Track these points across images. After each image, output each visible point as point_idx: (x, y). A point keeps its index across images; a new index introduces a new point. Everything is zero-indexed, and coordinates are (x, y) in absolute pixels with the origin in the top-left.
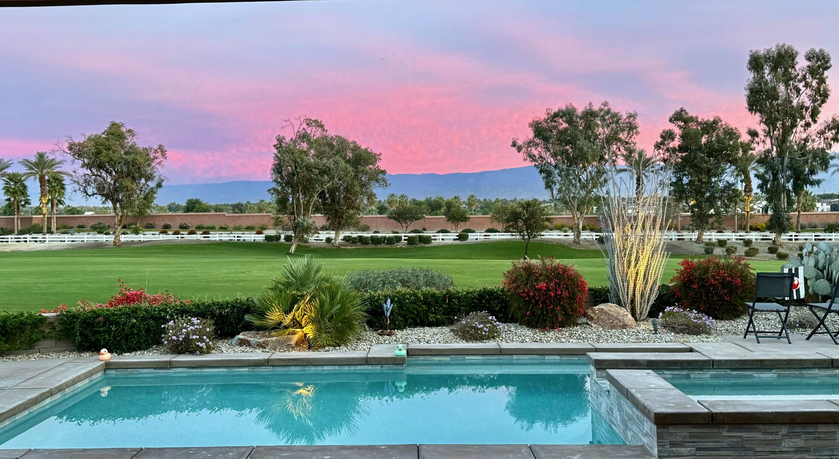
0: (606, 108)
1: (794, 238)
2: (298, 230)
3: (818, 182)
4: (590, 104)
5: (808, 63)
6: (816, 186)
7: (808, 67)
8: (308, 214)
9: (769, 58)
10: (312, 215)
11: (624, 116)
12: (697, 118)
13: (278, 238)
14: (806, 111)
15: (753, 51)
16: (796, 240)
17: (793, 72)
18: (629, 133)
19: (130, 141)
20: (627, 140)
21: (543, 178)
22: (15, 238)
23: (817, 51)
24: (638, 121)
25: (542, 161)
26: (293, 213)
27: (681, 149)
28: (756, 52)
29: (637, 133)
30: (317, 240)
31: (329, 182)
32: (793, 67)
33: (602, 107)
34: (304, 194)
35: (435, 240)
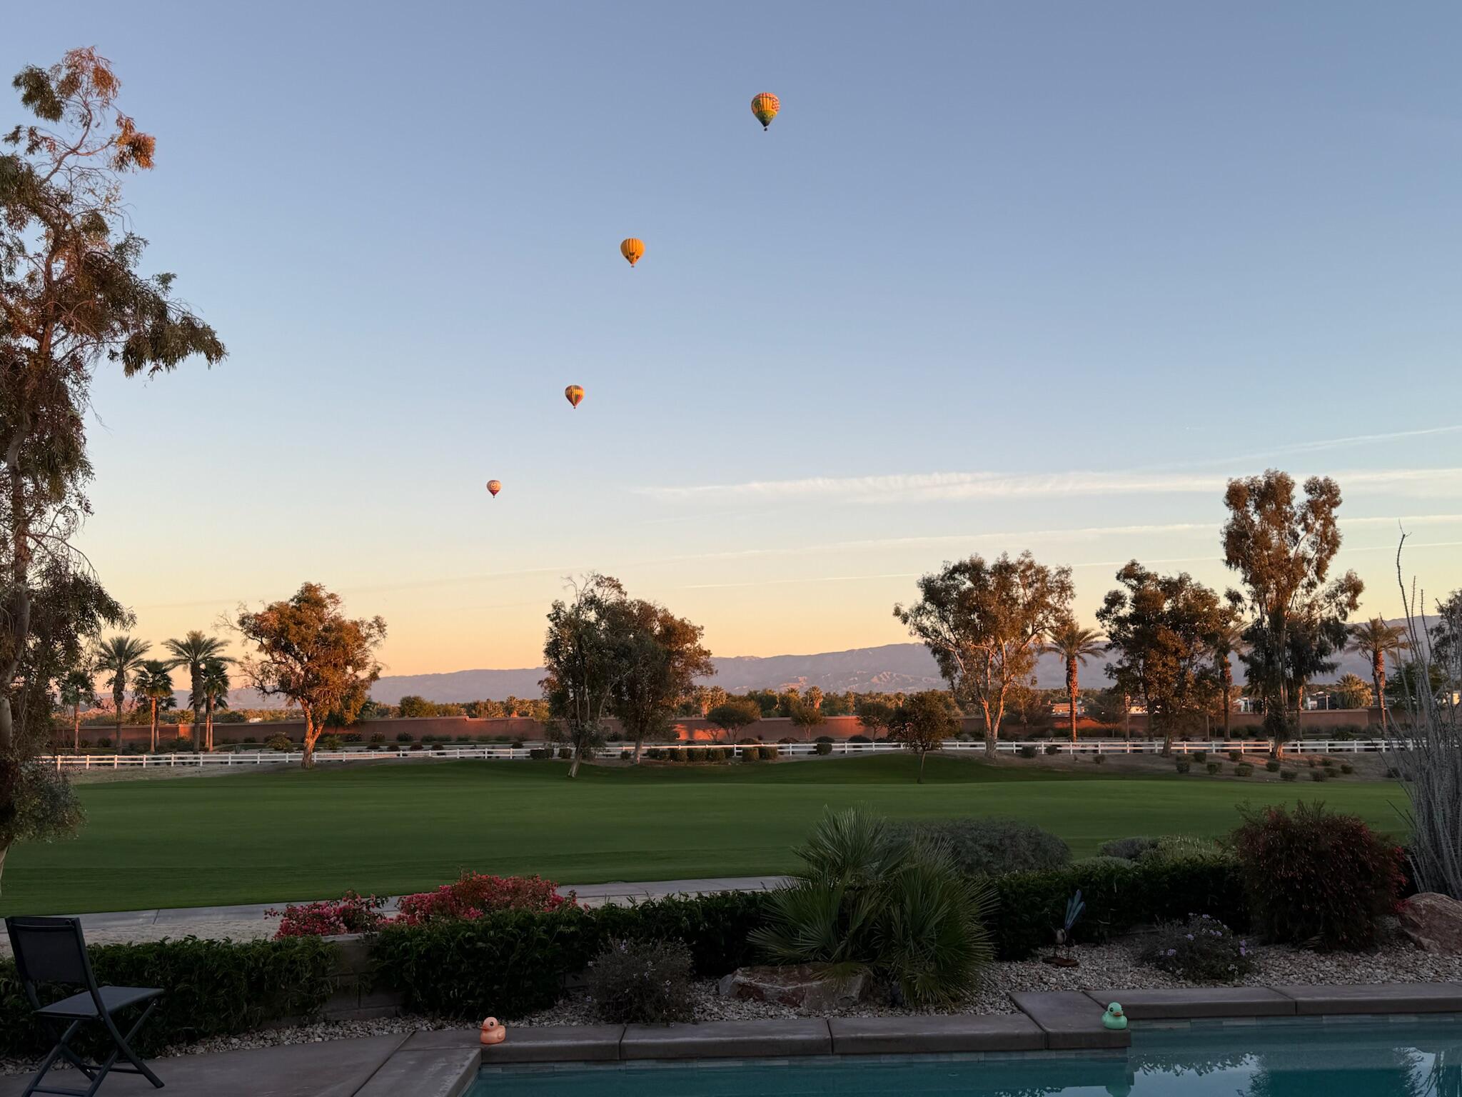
0: (1027, 560)
1: (1299, 748)
2: (581, 741)
3: (1332, 667)
4: (1005, 555)
5: (1308, 497)
6: (1330, 673)
7: (1308, 501)
8: (598, 717)
9: (1254, 490)
10: (603, 719)
11: (1054, 572)
12: (1156, 576)
13: (549, 753)
14: (1309, 565)
15: (1233, 481)
16: (1302, 750)
17: (1288, 509)
18: (1060, 597)
19: (331, 611)
20: (1058, 606)
21: (938, 661)
22: (153, 759)
23: (1321, 479)
24: (1073, 579)
25: (937, 637)
26: (574, 716)
27: (1133, 618)
28: (1237, 482)
29: (1072, 596)
30: (607, 756)
31: (628, 670)
32: (1289, 503)
33: (1022, 558)
34: (592, 688)
35: (782, 753)
